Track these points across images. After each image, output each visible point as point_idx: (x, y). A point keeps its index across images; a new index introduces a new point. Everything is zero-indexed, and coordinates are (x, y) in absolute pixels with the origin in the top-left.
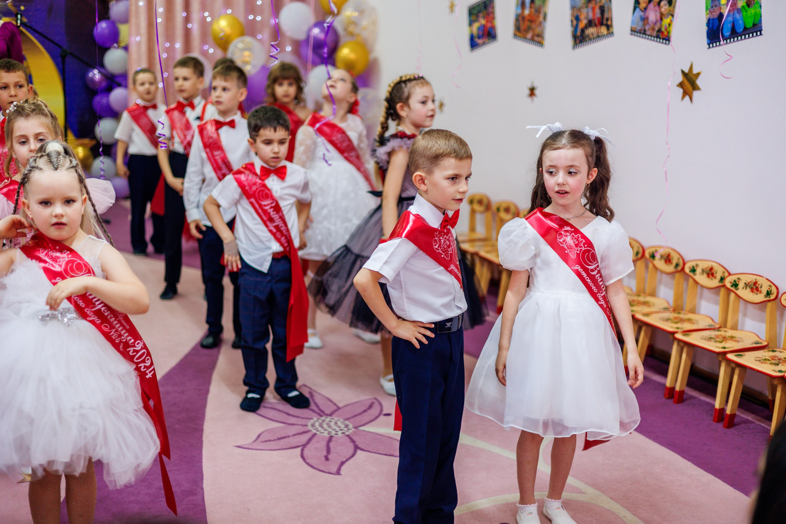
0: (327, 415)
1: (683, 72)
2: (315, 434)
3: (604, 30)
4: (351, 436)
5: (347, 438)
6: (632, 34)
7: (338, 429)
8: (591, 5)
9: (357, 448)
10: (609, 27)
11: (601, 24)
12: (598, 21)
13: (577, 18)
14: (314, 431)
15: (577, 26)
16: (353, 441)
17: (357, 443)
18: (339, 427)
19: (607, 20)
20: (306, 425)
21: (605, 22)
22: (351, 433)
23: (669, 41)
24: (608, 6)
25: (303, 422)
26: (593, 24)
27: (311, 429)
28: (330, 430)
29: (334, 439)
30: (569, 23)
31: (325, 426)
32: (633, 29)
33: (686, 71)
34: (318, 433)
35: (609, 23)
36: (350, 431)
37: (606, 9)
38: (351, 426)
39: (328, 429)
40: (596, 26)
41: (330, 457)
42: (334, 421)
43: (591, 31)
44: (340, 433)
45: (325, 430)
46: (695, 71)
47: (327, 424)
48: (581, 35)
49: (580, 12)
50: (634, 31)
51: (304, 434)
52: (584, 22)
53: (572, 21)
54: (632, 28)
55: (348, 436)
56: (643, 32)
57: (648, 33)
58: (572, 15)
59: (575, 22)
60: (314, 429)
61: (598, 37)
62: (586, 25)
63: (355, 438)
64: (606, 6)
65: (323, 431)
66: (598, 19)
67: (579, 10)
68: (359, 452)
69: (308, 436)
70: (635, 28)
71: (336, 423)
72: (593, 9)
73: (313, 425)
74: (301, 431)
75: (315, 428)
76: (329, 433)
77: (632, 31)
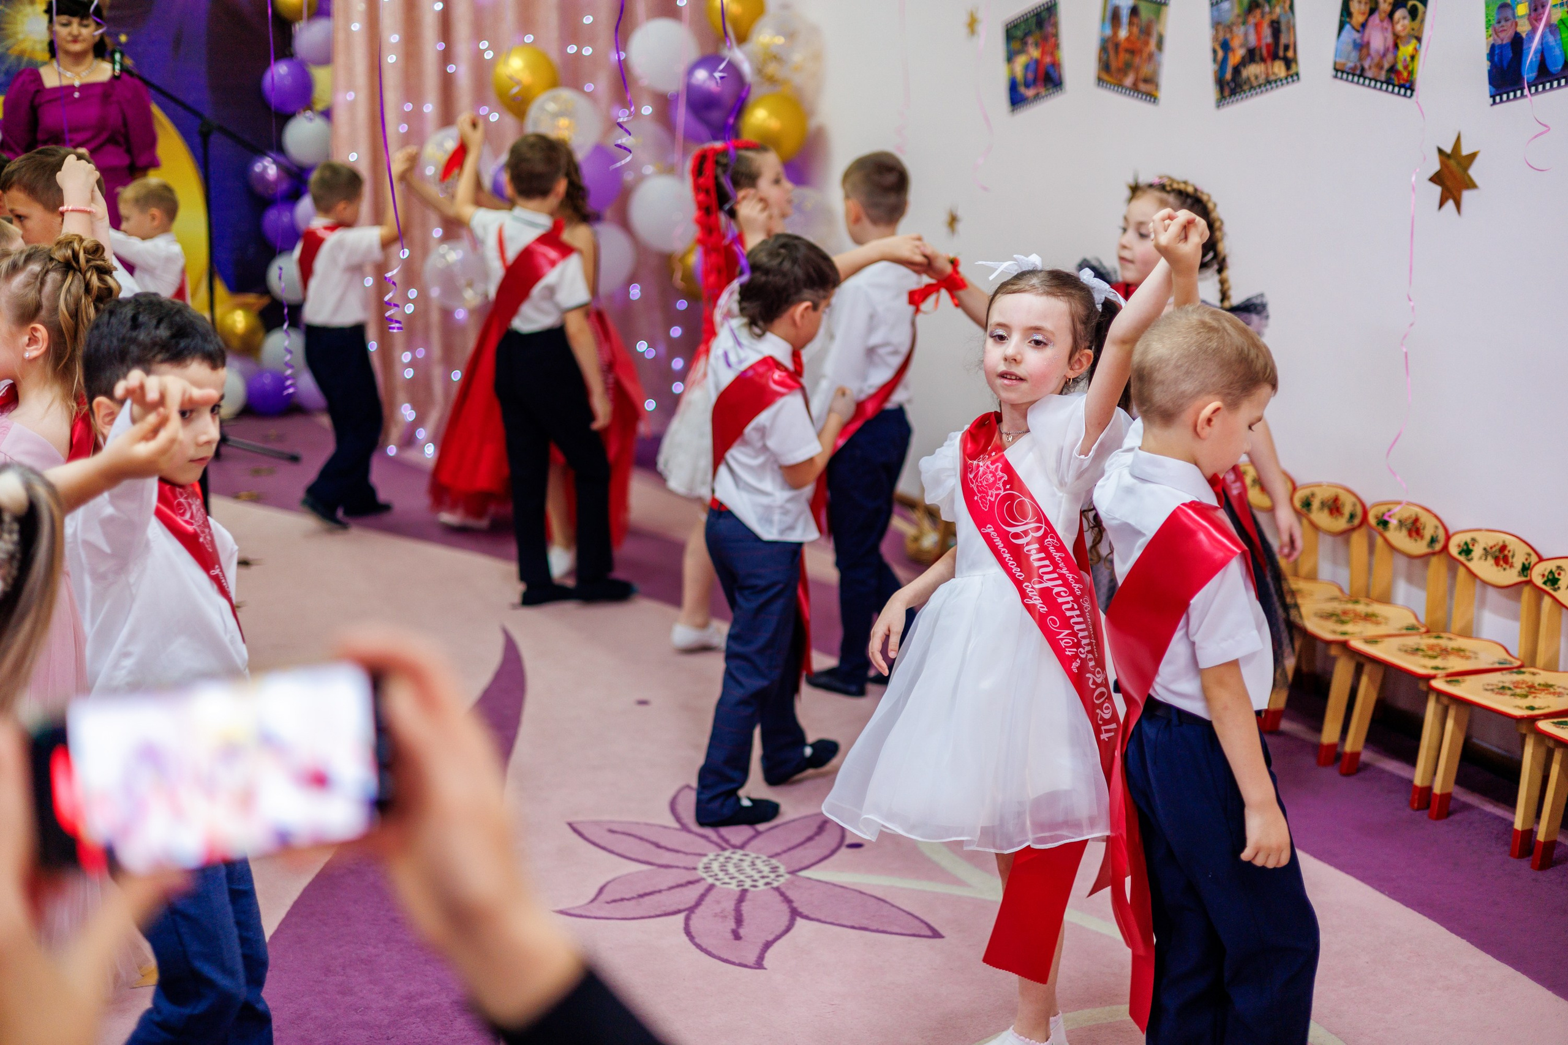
0: (734, 847)
1: (1440, 151)
2: (711, 887)
3: (1279, 68)
4: (783, 889)
5: (776, 894)
6: (1336, 77)
7: (757, 876)
8: (1252, 20)
9: (795, 913)
10: (1289, 63)
11: (1274, 57)
12: (1268, 51)
13: (1226, 46)
14: (710, 881)
15: (1225, 60)
16: (788, 901)
17: (795, 905)
18: (760, 872)
19: (1286, 48)
20: (695, 869)
21: (1281, 53)
22: (783, 884)
23: (1412, 90)
24: (1288, 22)
25: (688, 861)
26: (1257, 58)
27: (704, 875)
28: (742, 877)
29: (749, 896)
30: (1209, 55)
31: (731, 869)
32: (1338, 67)
33: (1448, 149)
34: (718, 883)
35: (1290, 54)
36: (782, 880)
37: (1283, 27)
38: (782, 870)
39: (736, 875)
40: (1263, 60)
41: (742, 932)
42: (748, 859)
43: (1253, 70)
44: (761, 883)
45: (732, 878)
46: (1465, 151)
47: (736, 866)
48: (1234, 79)
49: (1231, 31)
50: (1339, 71)
51: (691, 886)
52: (1240, 53)
53: (1215, 52)
54: (1335, 63)
55: (777, 889)
56: (1358, 72)
57: (1369, 74)
58: (1215, 39)
59: (1220, 54)
60: (711, 876)
61: (1269, 82)
62: (1243, 58)
63: (790, 894)
64: (1283, 21)
65: (727, 880)
66: (1268, 45)
67: (1230, 28)
68: (799, 921)
69: (699, 889)
70: (1344, 65)
71: (753, 864)
72: (1257, 26)
73: (707, 868)
74: (683, 881)
75: (712, 874)
76: (740, 883)
77: (1336, 70)
